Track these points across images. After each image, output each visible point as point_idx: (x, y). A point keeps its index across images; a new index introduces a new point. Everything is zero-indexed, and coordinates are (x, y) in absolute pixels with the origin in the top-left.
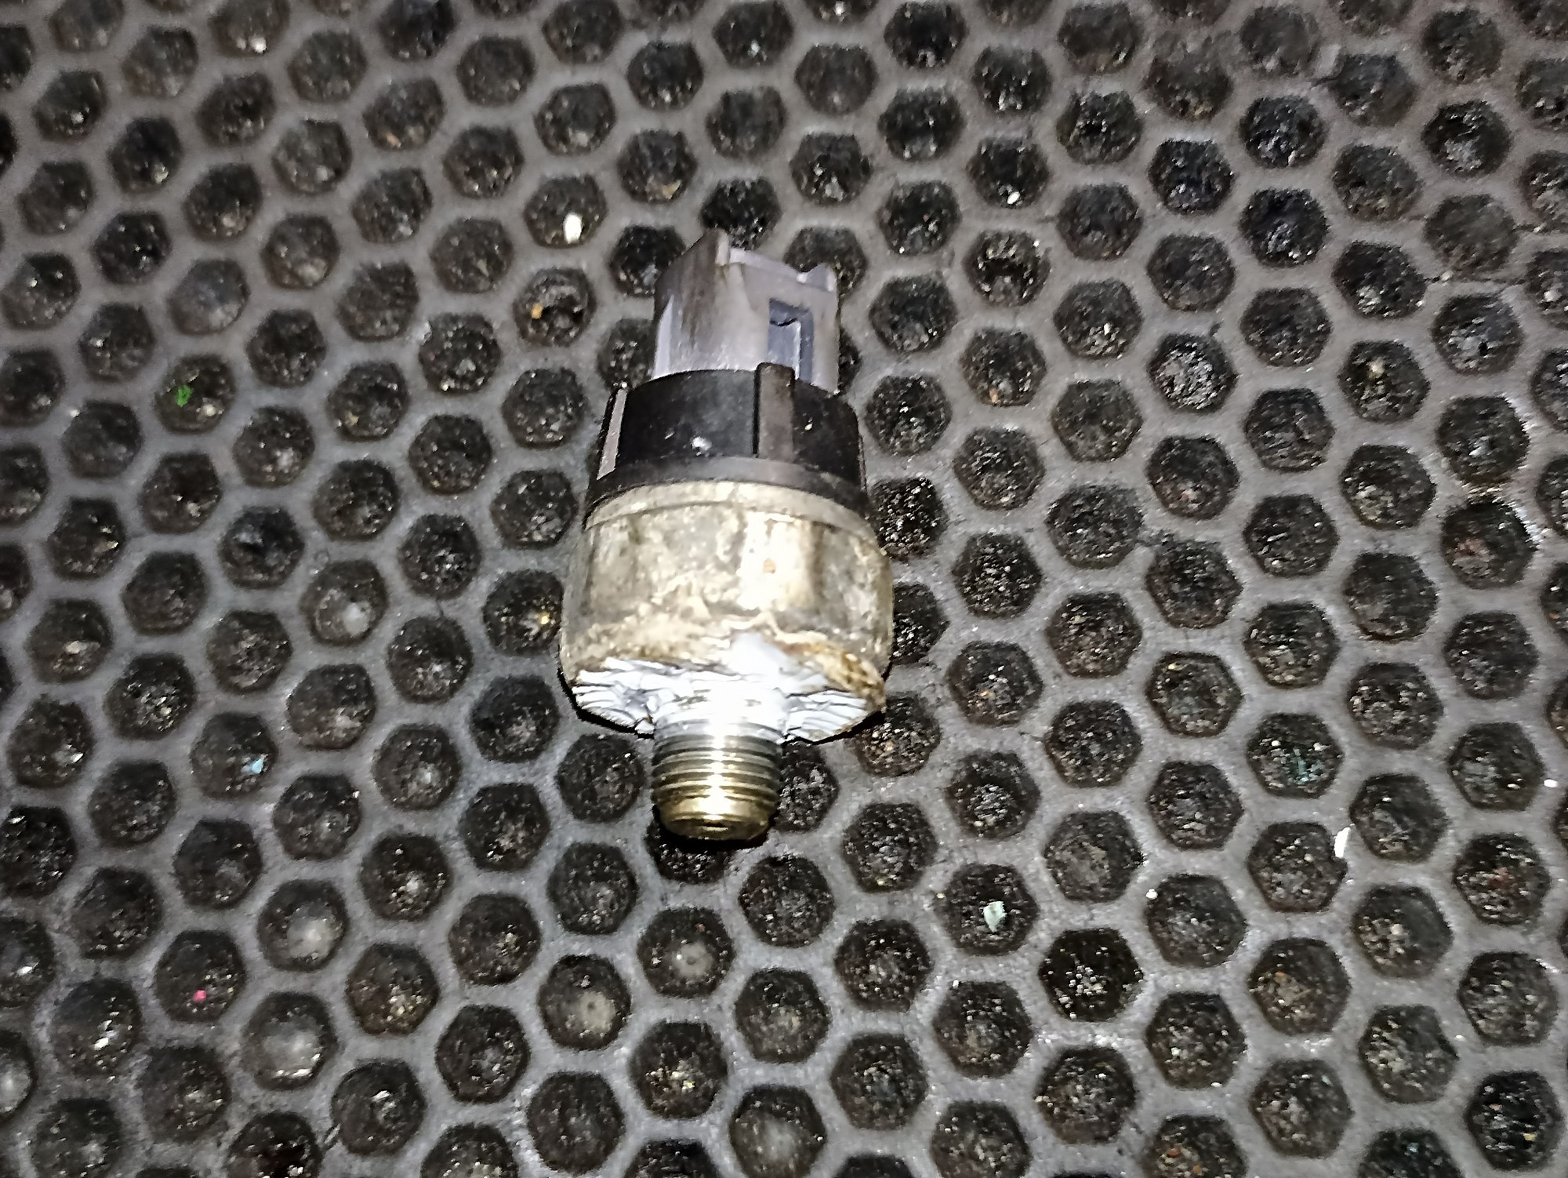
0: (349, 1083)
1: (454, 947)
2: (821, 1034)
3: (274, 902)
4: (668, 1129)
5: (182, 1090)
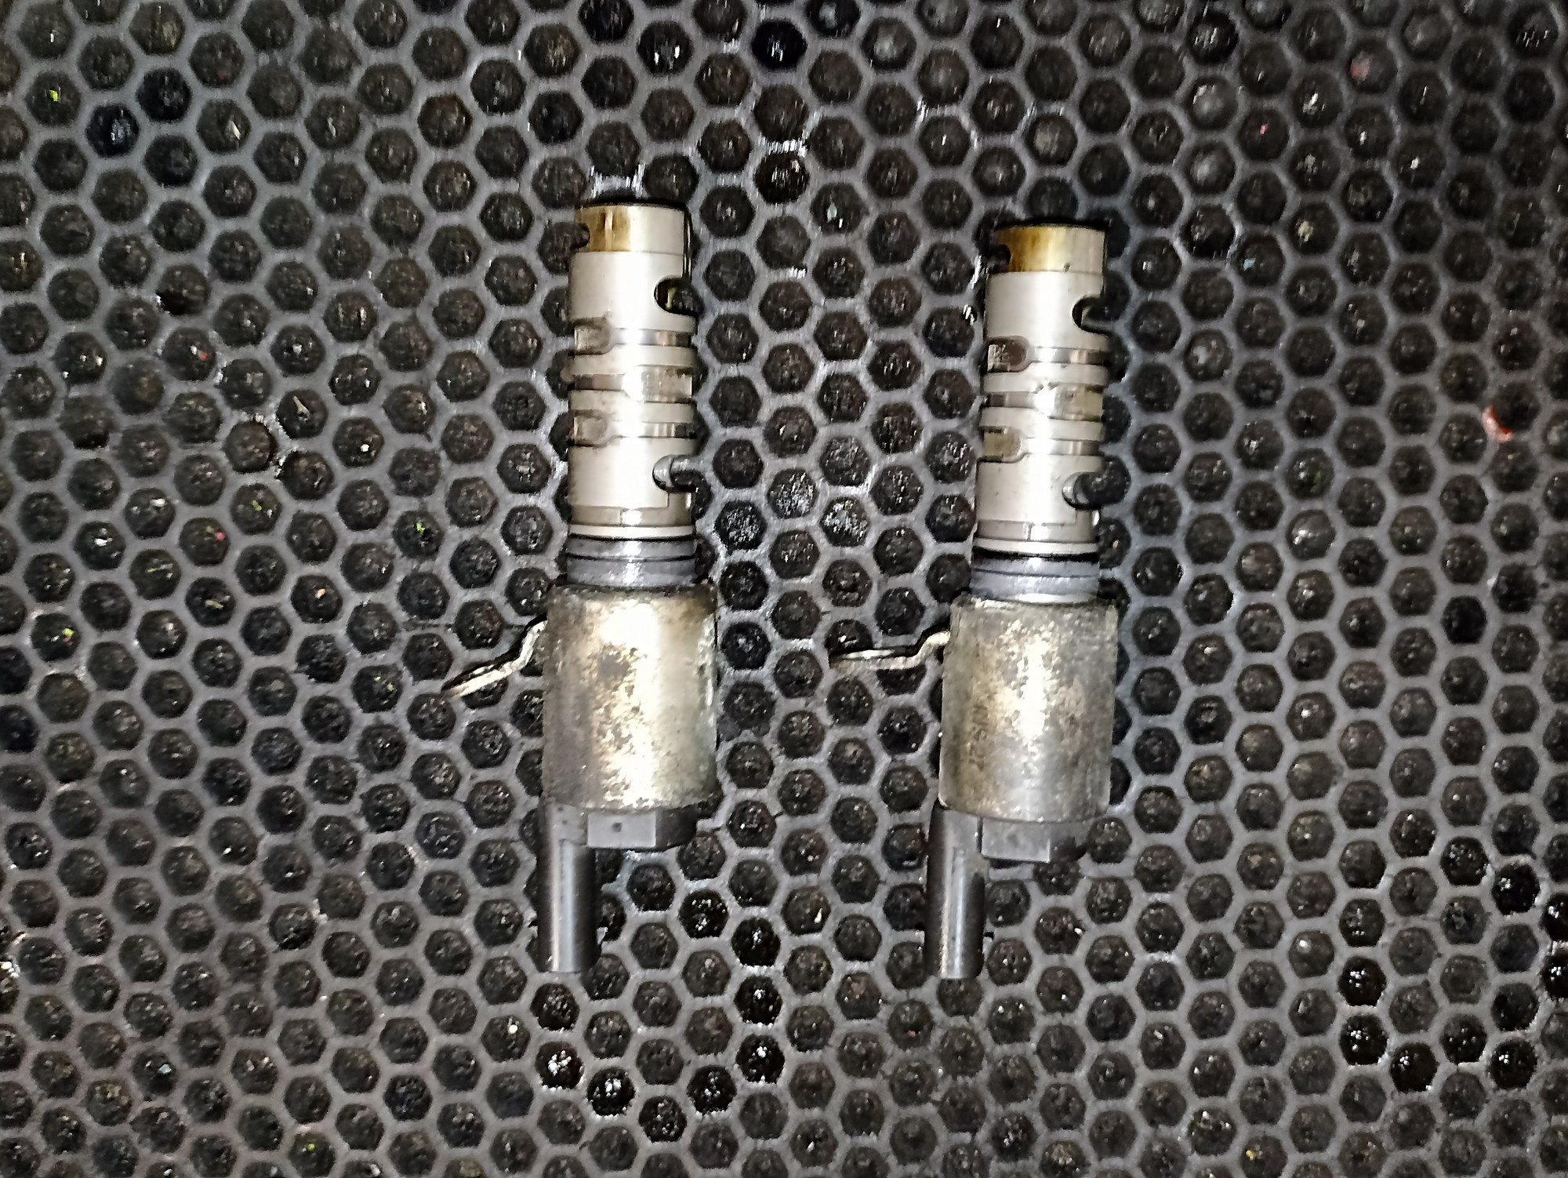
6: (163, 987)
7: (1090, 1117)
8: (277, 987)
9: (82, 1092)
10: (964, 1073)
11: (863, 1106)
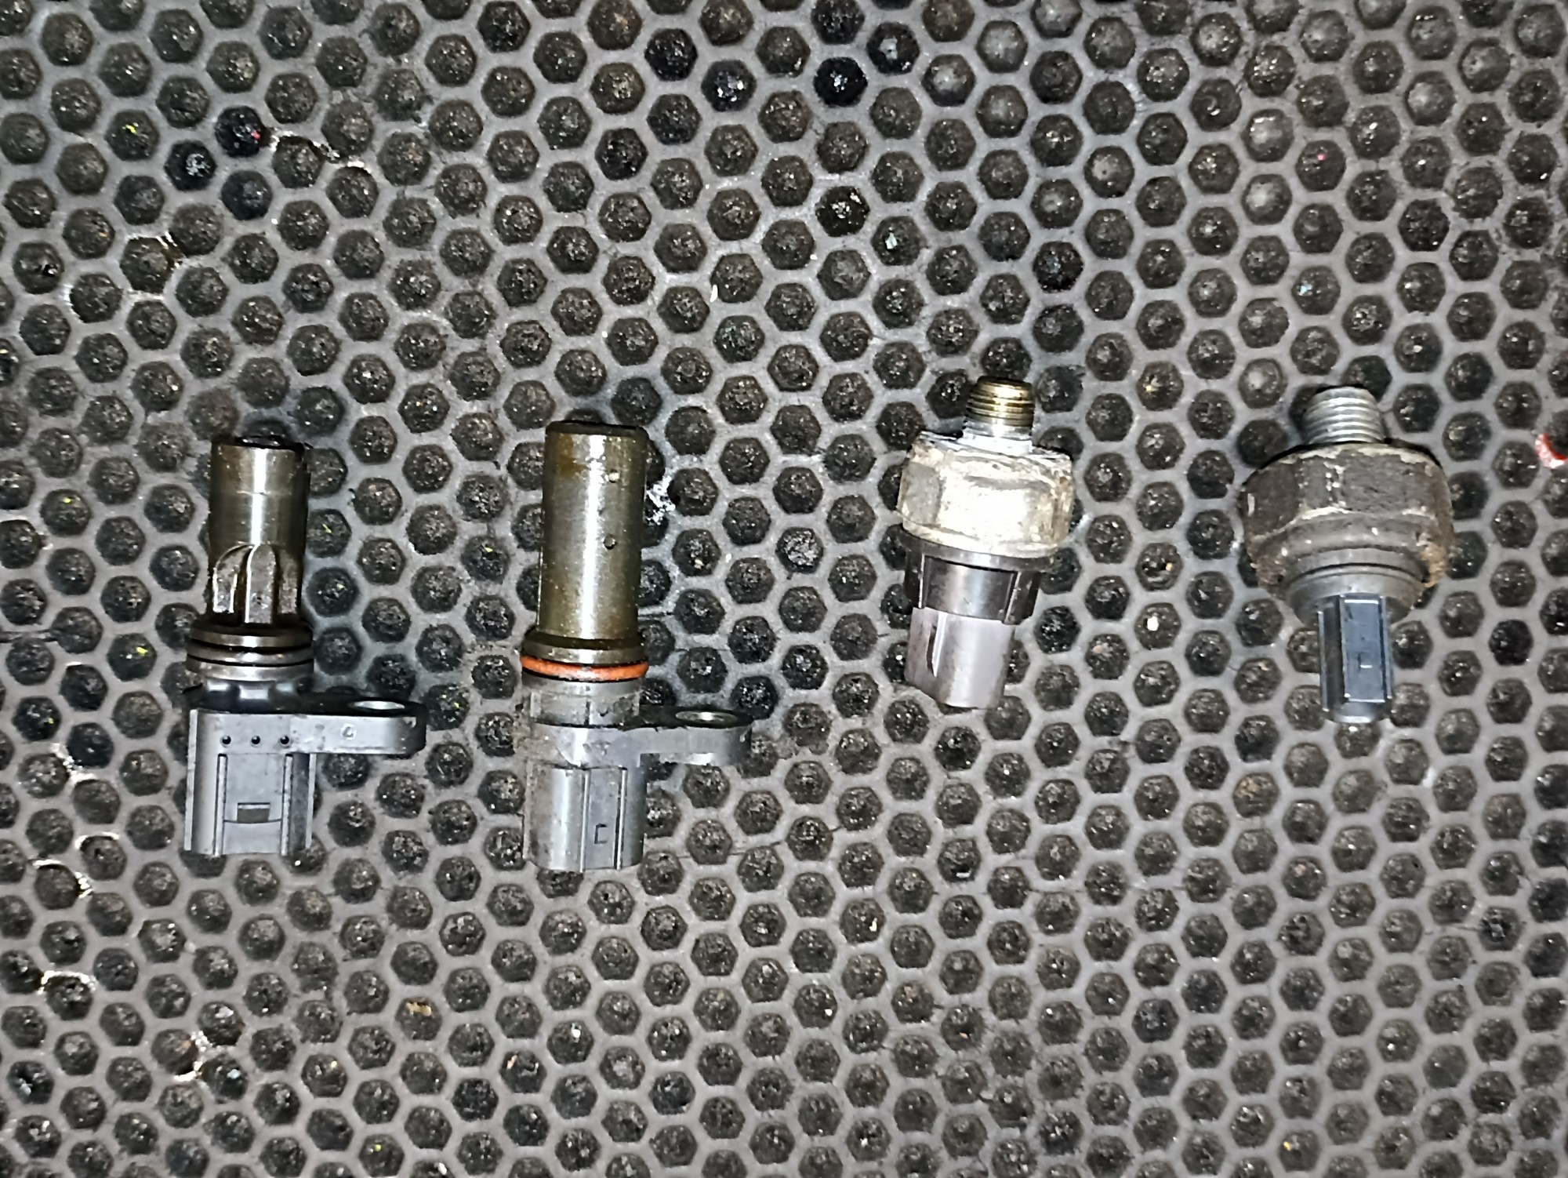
0: (1233, 117)
1: (1183, 197)
2: (981, 168)
3: (1284, 211)
4: (1060, 109)
5: (1325, 105)
7: (1134, 1113)
8: (346, 994)
10: (1014, 1073)
11: (914, 1103)
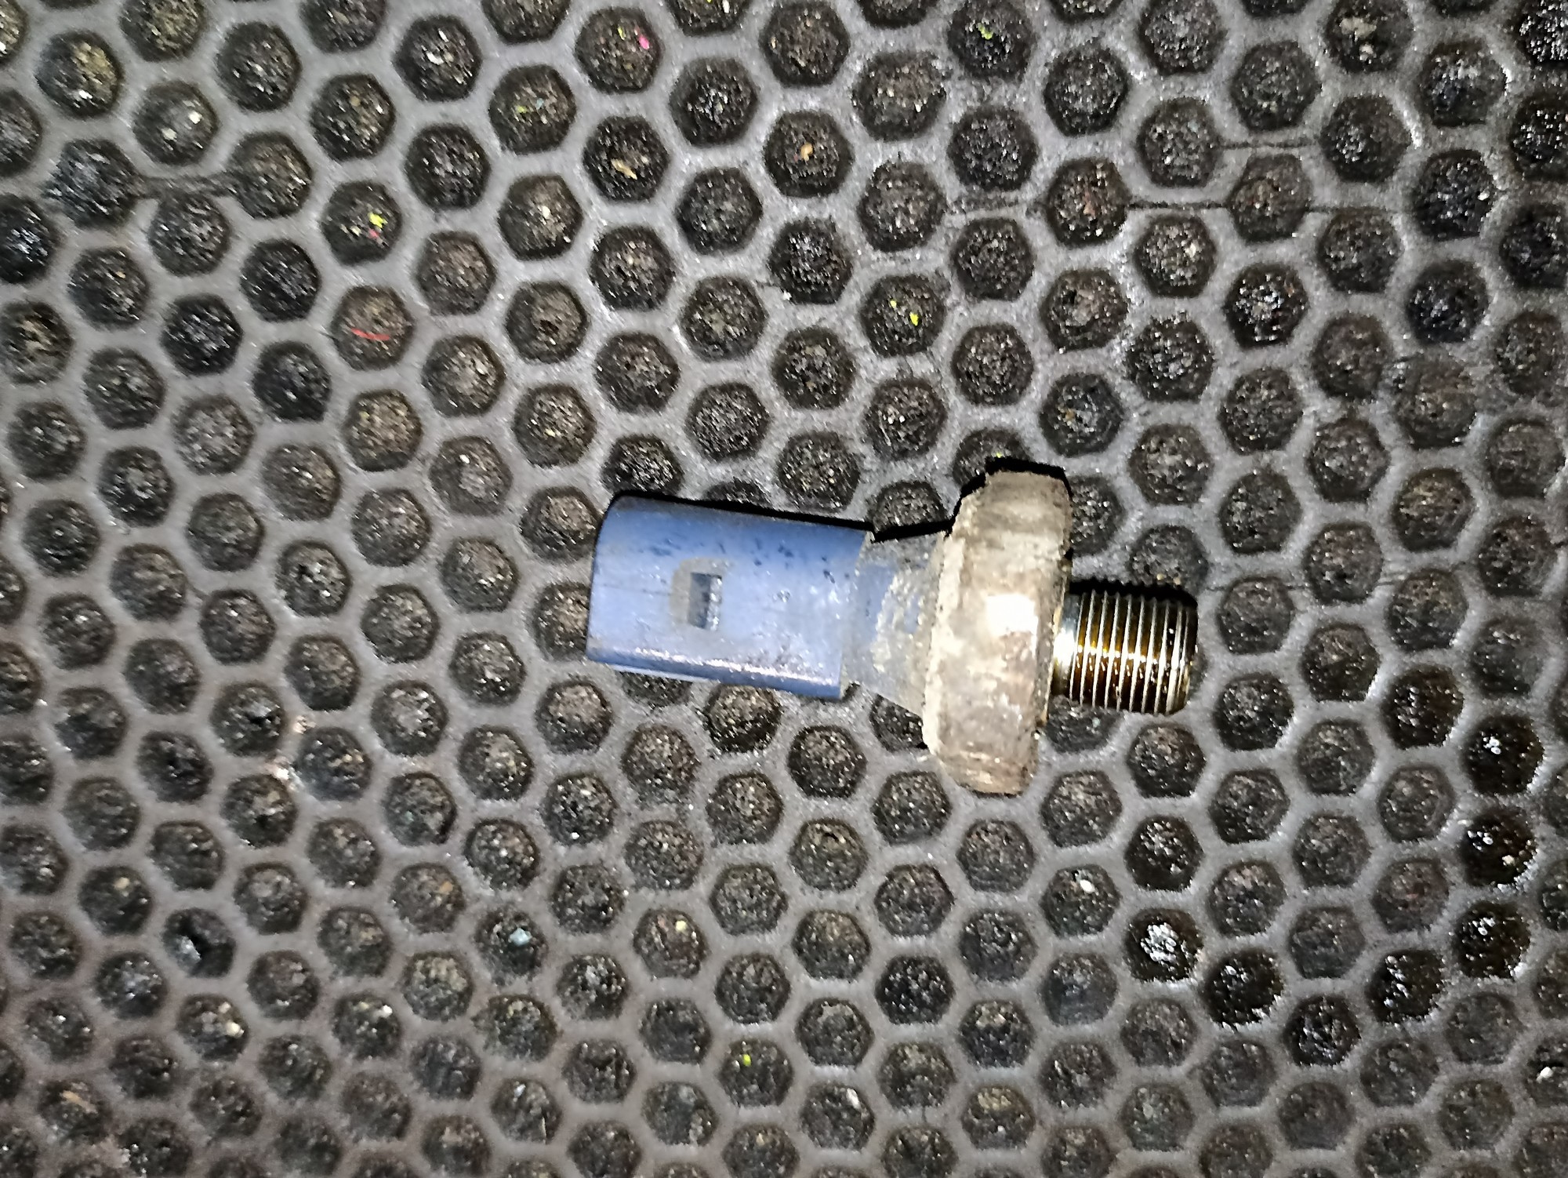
6: (528, 808)
9: (396, 967)
